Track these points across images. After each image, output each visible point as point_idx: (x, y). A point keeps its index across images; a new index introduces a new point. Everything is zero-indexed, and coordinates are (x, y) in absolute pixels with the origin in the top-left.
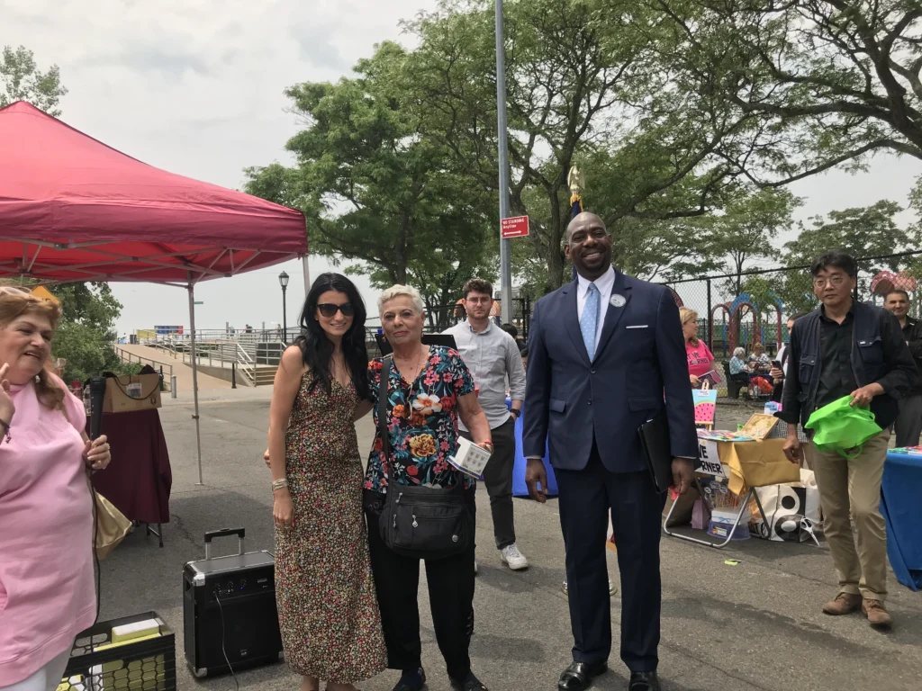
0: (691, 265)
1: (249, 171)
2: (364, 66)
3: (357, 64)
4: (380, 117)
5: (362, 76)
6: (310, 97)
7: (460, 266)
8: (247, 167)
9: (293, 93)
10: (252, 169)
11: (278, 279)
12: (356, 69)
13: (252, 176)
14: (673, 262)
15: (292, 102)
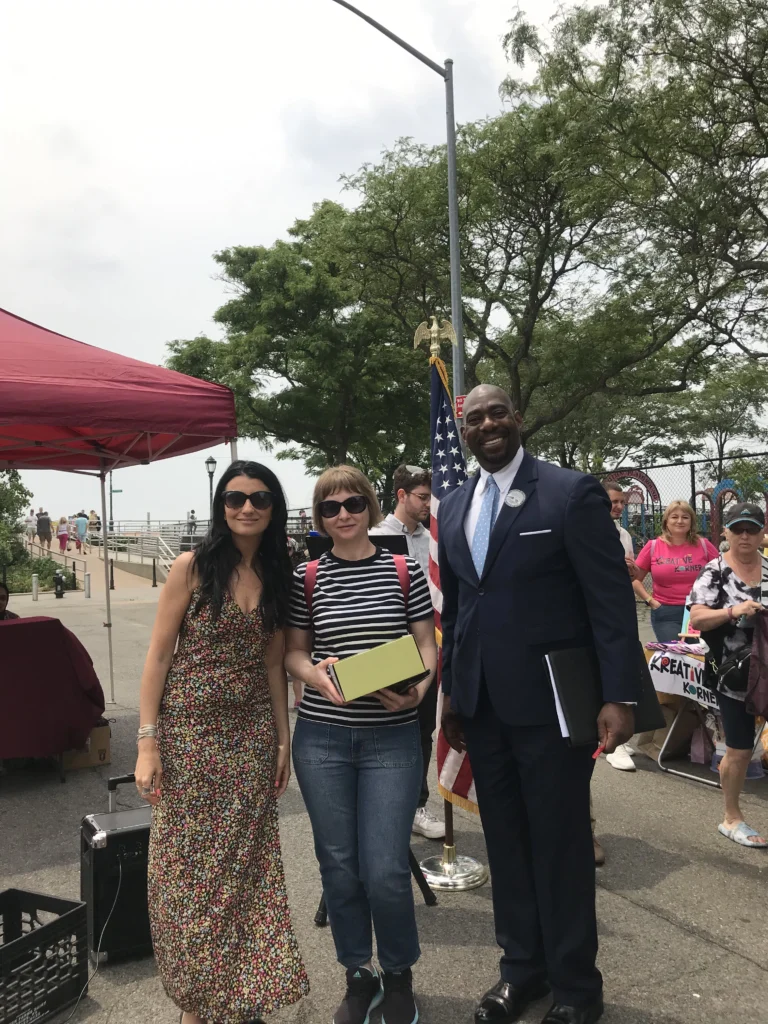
0: (666, 447)
1: (172, 346)
2: (299, 228)
3: (292, 225)
4: (318, 284)
5: (298, 239)
6: (240, 263)
7: (405, 449)
8: (171, 340)
9: (223, 258)
10: (177, 342)
11: (205, 465)
12: (293, 232)
13: (176, 351)
14: (646, 443)
15: (222, 267)
